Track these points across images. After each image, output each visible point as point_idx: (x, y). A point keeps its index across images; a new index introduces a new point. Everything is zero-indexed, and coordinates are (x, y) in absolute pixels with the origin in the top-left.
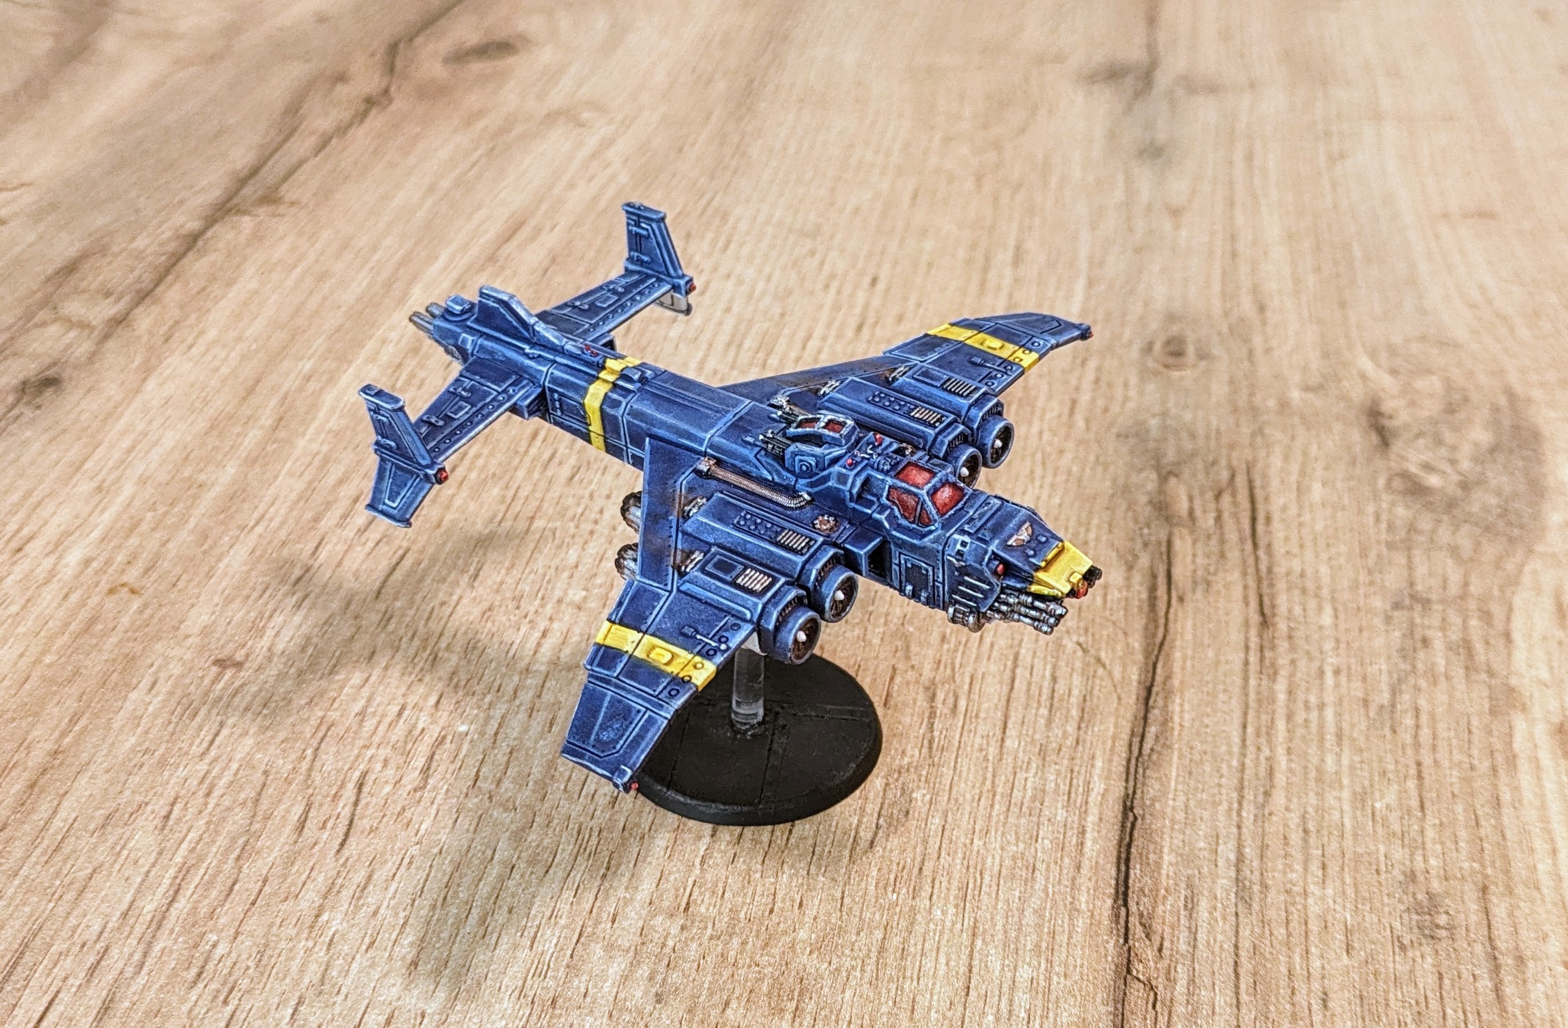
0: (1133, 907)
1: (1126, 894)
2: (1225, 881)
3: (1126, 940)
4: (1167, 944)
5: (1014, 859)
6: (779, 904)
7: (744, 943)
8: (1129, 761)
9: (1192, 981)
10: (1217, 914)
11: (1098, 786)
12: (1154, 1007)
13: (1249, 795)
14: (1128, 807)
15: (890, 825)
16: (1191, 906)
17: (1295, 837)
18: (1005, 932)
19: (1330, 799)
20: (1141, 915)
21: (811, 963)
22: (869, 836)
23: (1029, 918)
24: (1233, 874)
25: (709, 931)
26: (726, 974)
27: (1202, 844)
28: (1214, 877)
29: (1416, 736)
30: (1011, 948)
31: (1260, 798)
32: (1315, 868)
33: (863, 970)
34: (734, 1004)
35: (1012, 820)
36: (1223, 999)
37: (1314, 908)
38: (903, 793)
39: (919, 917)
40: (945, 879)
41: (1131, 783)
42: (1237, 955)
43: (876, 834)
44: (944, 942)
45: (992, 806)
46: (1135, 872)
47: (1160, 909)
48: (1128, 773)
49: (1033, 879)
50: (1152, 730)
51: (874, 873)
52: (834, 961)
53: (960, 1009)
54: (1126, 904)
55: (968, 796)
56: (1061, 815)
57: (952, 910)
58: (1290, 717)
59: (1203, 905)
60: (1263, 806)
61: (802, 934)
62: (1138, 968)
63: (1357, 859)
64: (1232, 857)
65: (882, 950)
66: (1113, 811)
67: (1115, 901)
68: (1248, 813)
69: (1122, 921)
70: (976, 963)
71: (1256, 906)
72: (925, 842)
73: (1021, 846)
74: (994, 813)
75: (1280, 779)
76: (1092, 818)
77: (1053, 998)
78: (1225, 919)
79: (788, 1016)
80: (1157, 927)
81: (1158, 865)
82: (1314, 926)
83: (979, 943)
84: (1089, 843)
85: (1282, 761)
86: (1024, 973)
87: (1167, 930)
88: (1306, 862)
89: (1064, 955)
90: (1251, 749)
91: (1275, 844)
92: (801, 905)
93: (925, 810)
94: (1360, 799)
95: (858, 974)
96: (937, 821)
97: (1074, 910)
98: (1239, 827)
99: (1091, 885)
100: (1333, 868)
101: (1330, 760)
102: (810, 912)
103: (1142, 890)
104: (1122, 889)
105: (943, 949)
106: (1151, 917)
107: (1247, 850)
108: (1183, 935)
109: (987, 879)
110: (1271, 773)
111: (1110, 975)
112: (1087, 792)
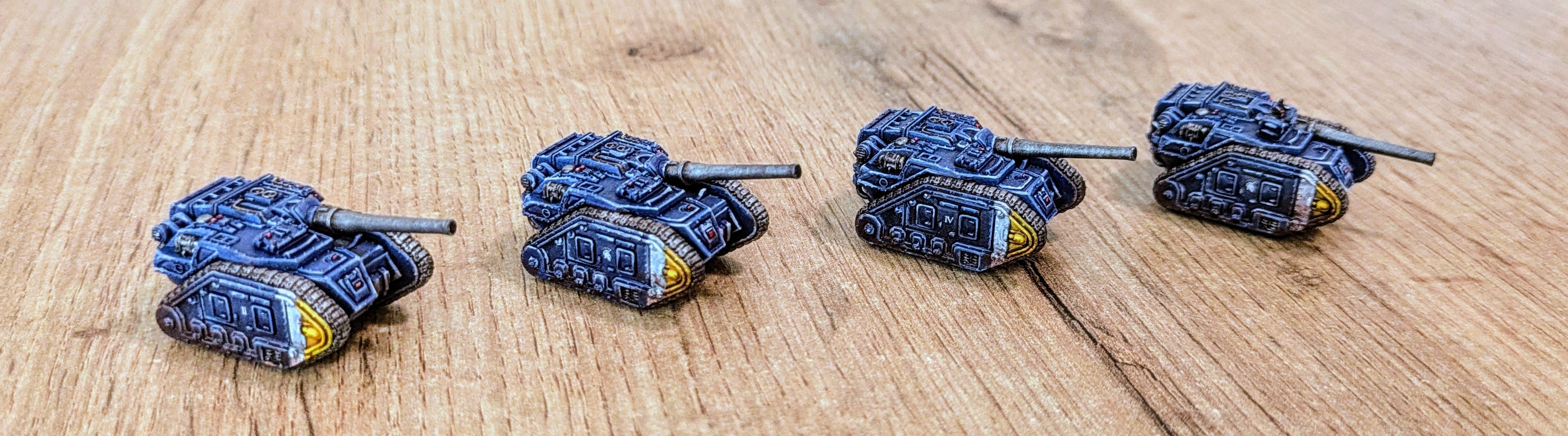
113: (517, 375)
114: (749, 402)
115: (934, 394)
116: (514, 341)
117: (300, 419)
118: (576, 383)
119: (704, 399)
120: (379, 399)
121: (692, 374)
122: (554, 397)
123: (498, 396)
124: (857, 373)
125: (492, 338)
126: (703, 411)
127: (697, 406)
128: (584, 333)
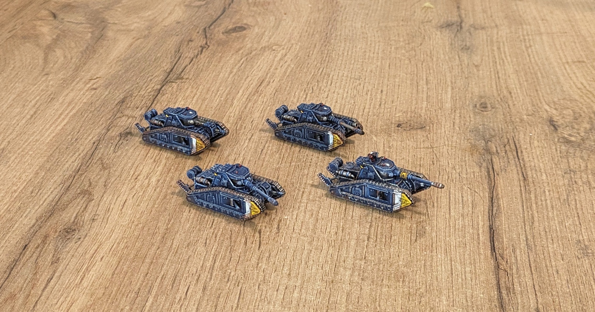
0: (497, 252)
1: (494, 249)
2: (523, 245)
3: (496, 260)
4: (508, 260)
5: (459, 242)
6: (392, 256)
7: (384, 266)
8: (489, 217)
9: (517, 269)
10: (522, 253)
11: (481, 223)
12: (507, 275)
13: (527, 223)
14: (491, 228)
15: (420, 236)
16: (514, 251)
17: (543, 233)
18: (460, 260)
19: (552, 223)
20: (500, 254)
21: (405, 269)
22: (415, 238)
23: (467, 256)
24: (525, 243)
25: (373, 263)
26: (381, 273)
27: (515, 236)
28: (520, 244)
29: (576, 207)
30: (463, 264)
31: (531, 224)
32: (550, 240)
33: (420, 270)
34: (385, 280)
35: (457, 233)
36: (527, 273)
37: (551, 250)
38: (422, 227)
39: (434, 257)
40: (440, 248)
41: (491, 222)
42: (530, 262)
43: (417, 238)
44: (443, 263)
45: (450, 230)
46: (496, 244)
47: (505, 252)
48: (489, 220)
49: (466, 247)
50: (495, 209)
51: (419, 247)
52: (411, 269)
53: (451, 278)
54: (495, 251)
55: (442, 228)
56: (471, 231)
57: (443, 255)
58: (536, 204)
59: (518, 251)
60: (532, 226)
61: (401, 263)
62: (501, 267)
63: (562, 237)
64: (525, 239)
65: (425, 265)
66: (487, 229)
67: (491, 251)
68: (528, 228)
69: (494, 256)
70: (453, 267)
71: (534, 251)
72: (432, 239)
73: (461, 239)
74: (451, 231)
75: (536, 219)
76: (481, 231)
77: (477, 274)
78: (525, 254)
79: (401, 282)
80: (505, 256)
81: (503, 242)
82: (551, 255)
83: (453, 263)
84: (481, 238)
85: (536, 215)
86: (468, 269)
87: (508, 257)
88: (547, 239)
89: (479, 265)
90: (526, 212)
91: (537, 235)
92: (398, 256)
93: (430, 231)
94: (561, 223)
95: (419, 271)
96: (434, 234)
97: (479, 254)
98: (525, 231)
99: (484, 247)
100: (555, 241)
101: (550, 213)
102: (401, 258)
103: (499, 248)
104: (493, 248)
105: (443, 265)
106: (503, 254)
107: (529, 237)
108: (513, 258)
109: (452, 247)
110: (533, 218)
111: (493, 268)
112: (478, 225)
113: (318, 238)
114: (379, 259)
115: (435, 267)
116: (320, 227)
117: (258, 239)
118: (333, 243)
119: (367, 255)
120: (279, 238)
121: (367, 247)
122: (325, 246)
123: (310, 243)
124: (415, 257)
125: (315, 225)
126: (365, 258)
127: (364, 257)
128: (341, 229)
